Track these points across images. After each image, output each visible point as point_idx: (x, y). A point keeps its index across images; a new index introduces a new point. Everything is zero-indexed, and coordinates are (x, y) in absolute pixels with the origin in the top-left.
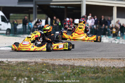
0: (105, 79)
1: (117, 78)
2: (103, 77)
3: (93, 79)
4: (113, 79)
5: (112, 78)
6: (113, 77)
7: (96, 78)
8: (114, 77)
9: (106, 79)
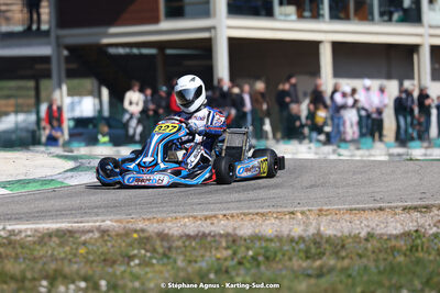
0: (350, 276)
1: (393, 269)
2: (344, 270)
3: (309, 276)
4: (380, 273)
5: (374, 270)
6: (377, 267)
7: (320, 274)
8: (382, 268)
9: (354, 274)
